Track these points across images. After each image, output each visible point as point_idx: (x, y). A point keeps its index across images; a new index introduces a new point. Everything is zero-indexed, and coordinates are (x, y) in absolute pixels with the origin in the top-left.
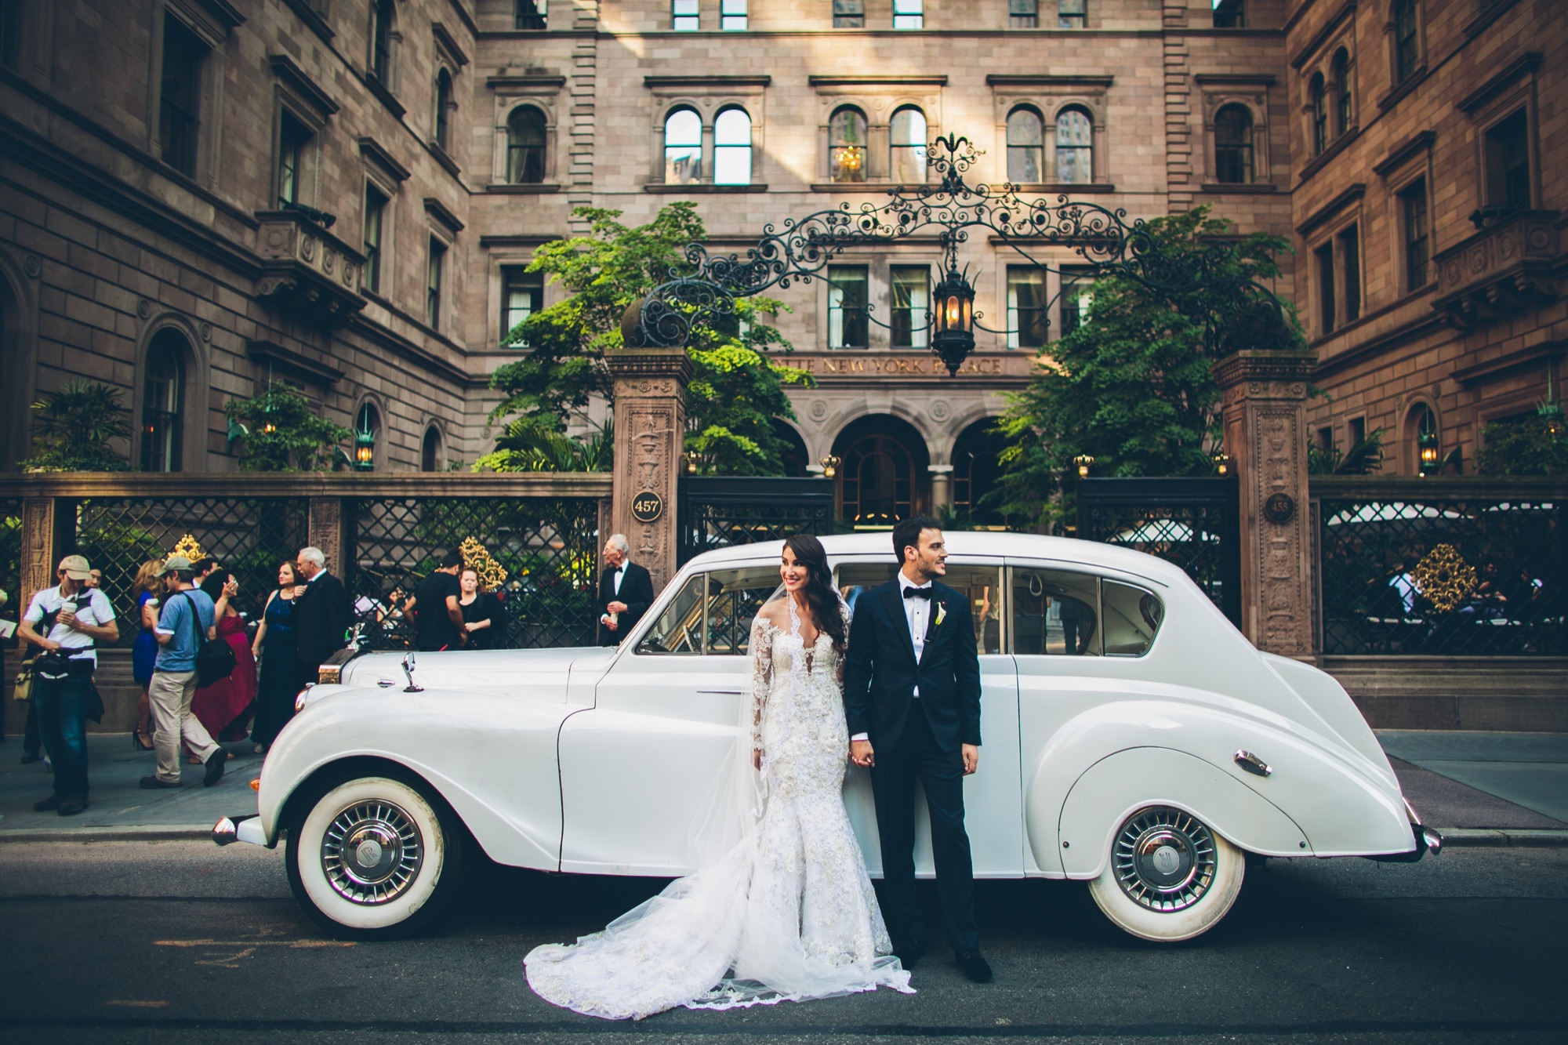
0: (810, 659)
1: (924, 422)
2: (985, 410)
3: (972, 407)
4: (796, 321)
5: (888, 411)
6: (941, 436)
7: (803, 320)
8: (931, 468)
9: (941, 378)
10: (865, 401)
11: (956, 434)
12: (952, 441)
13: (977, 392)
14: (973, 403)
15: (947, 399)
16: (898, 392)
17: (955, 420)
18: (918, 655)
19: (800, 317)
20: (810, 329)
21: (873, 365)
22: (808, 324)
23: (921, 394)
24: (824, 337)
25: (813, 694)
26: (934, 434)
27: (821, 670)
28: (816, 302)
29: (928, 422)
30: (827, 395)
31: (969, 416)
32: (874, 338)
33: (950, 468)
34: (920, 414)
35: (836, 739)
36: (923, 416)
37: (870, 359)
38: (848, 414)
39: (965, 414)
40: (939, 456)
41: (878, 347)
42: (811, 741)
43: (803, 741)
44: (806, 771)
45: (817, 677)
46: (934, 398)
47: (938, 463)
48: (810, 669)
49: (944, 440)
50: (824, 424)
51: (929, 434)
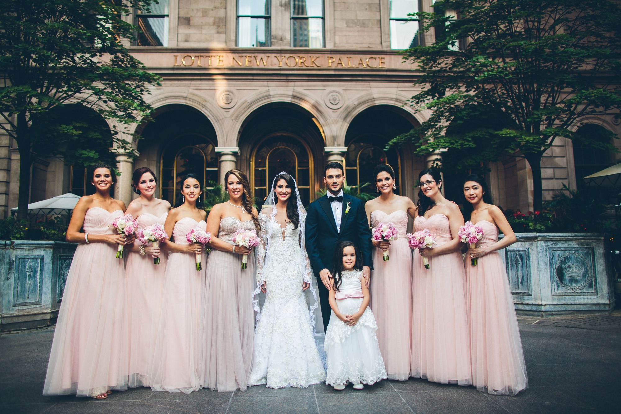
0: (284, 233)
1: (321, 109)
2: (373, 99)
3: (362, 97)
4: (209, 24)
5: (289, 100)
6: (336, 122)
7: (214, 23)
8: (327, 149)
9: (335, 70)
10: (268, 91)
11: (350, 119)
12: (346, 126)
13: (367, 84)
14: (363, 93)
15: (340, 90)
16: (297, 83)
17: (348, 107)
18: (339, 228)
19: (211, 20)
20: (220, 30)
21: (275, 61)
22: (218, 26)
23: (318, 85)
24: (233, 37)
25: (286, 250)
26: (330, 120)
27: (290, 238)
28: (226, 8)
29: (324, 109)
30: (234, 86)
31: (360, 104)
32: (276, 38)
33: (345, 149)
34: (317, 102)
35: (296, 272)
36: (319, 104)
37: (274, 55)
38: (254, 102)
39: (356, 103)
40: (334, 138)
41: (280, 45)
42: (283, 273)
43: (279, 273)
44: (280, 288)
45: (288, 242)
46: (329, 89)
47: (333, 145)
48: (284, 238)
49: (339, 125)
50: (232, 111)
51: (325, 119)
